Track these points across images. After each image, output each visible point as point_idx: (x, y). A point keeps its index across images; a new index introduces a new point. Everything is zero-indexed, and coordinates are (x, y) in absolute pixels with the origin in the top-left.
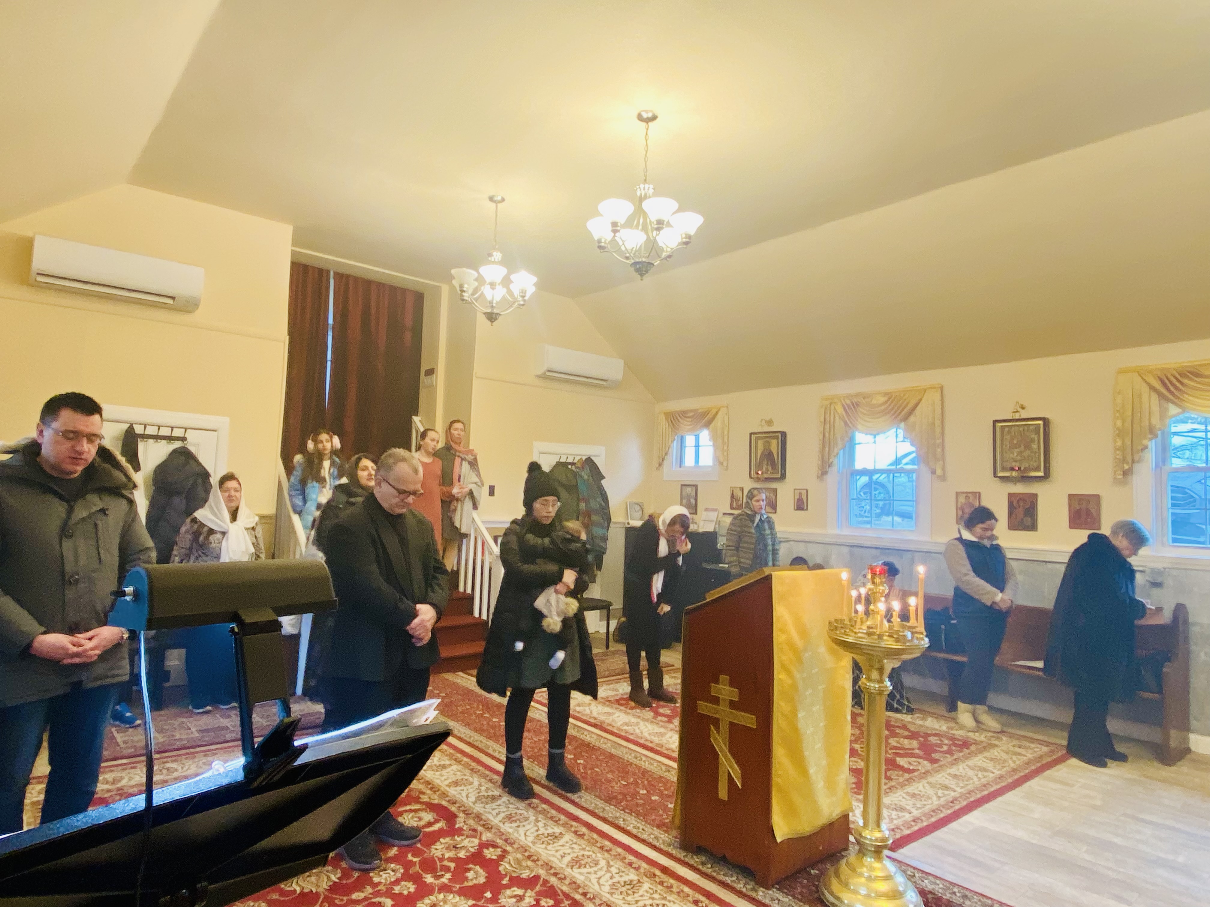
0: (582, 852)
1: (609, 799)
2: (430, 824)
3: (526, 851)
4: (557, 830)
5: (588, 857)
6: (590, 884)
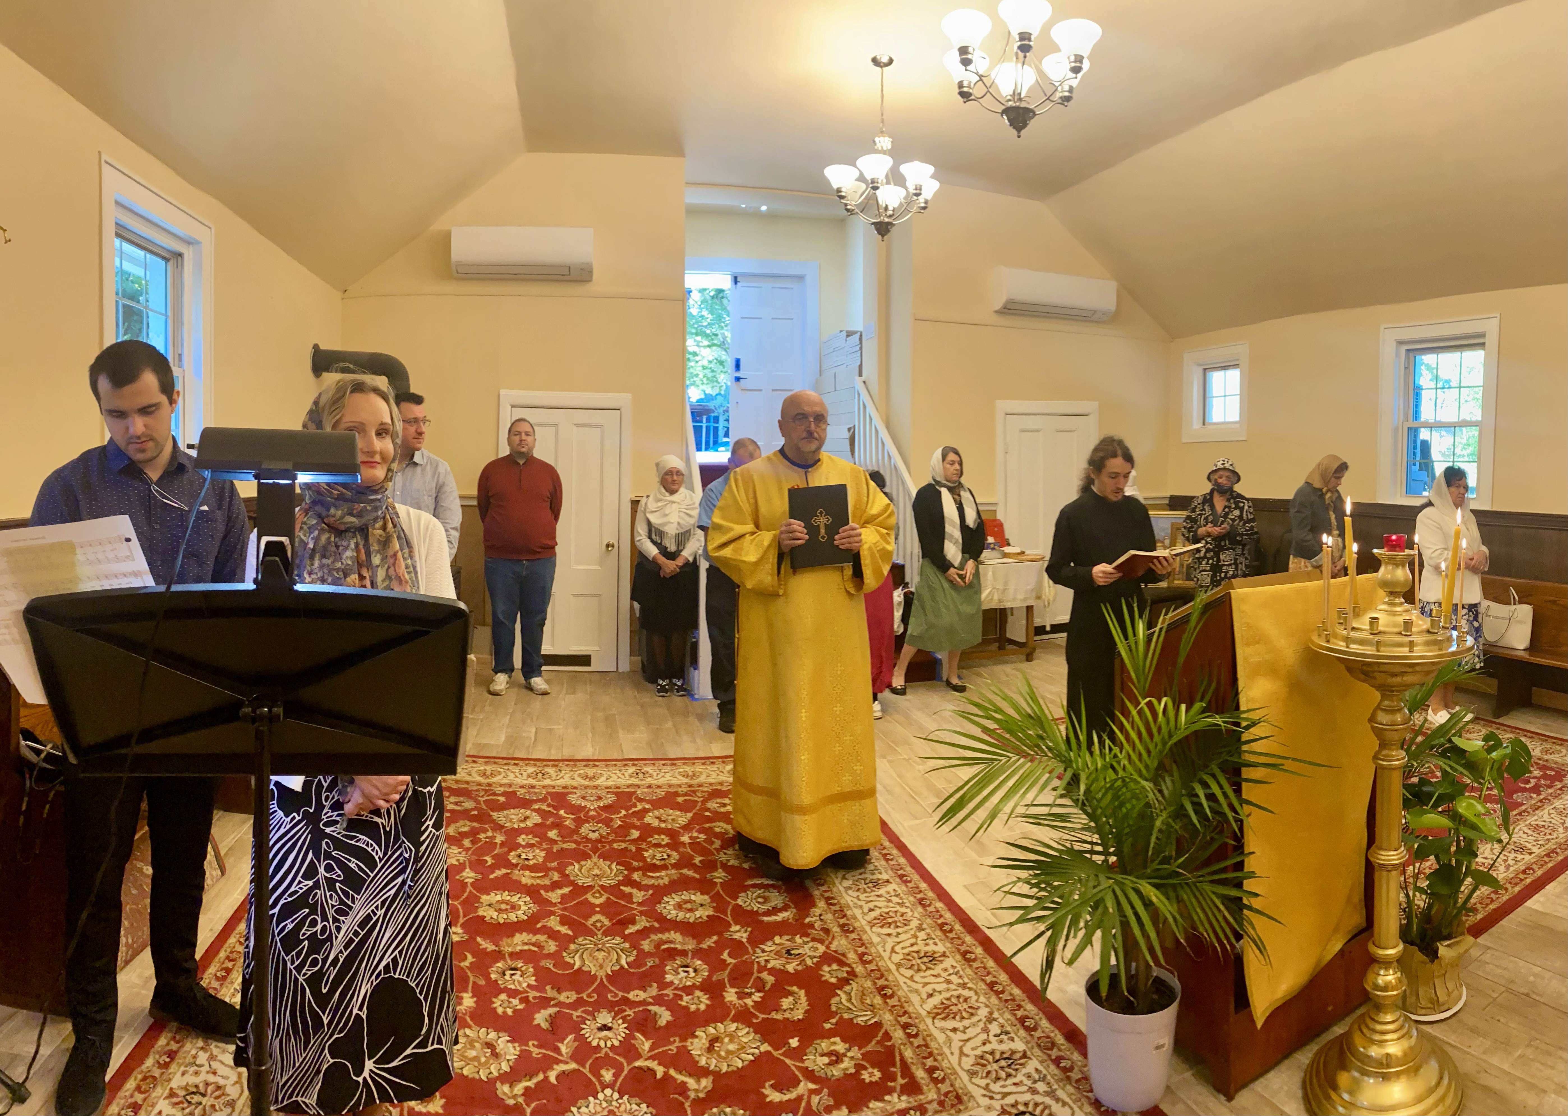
0: (960, 992)
2: (774, 912)
3: (882, 977)
4: (941, 948)
5: (966, 1001)
6: (947, 1052)
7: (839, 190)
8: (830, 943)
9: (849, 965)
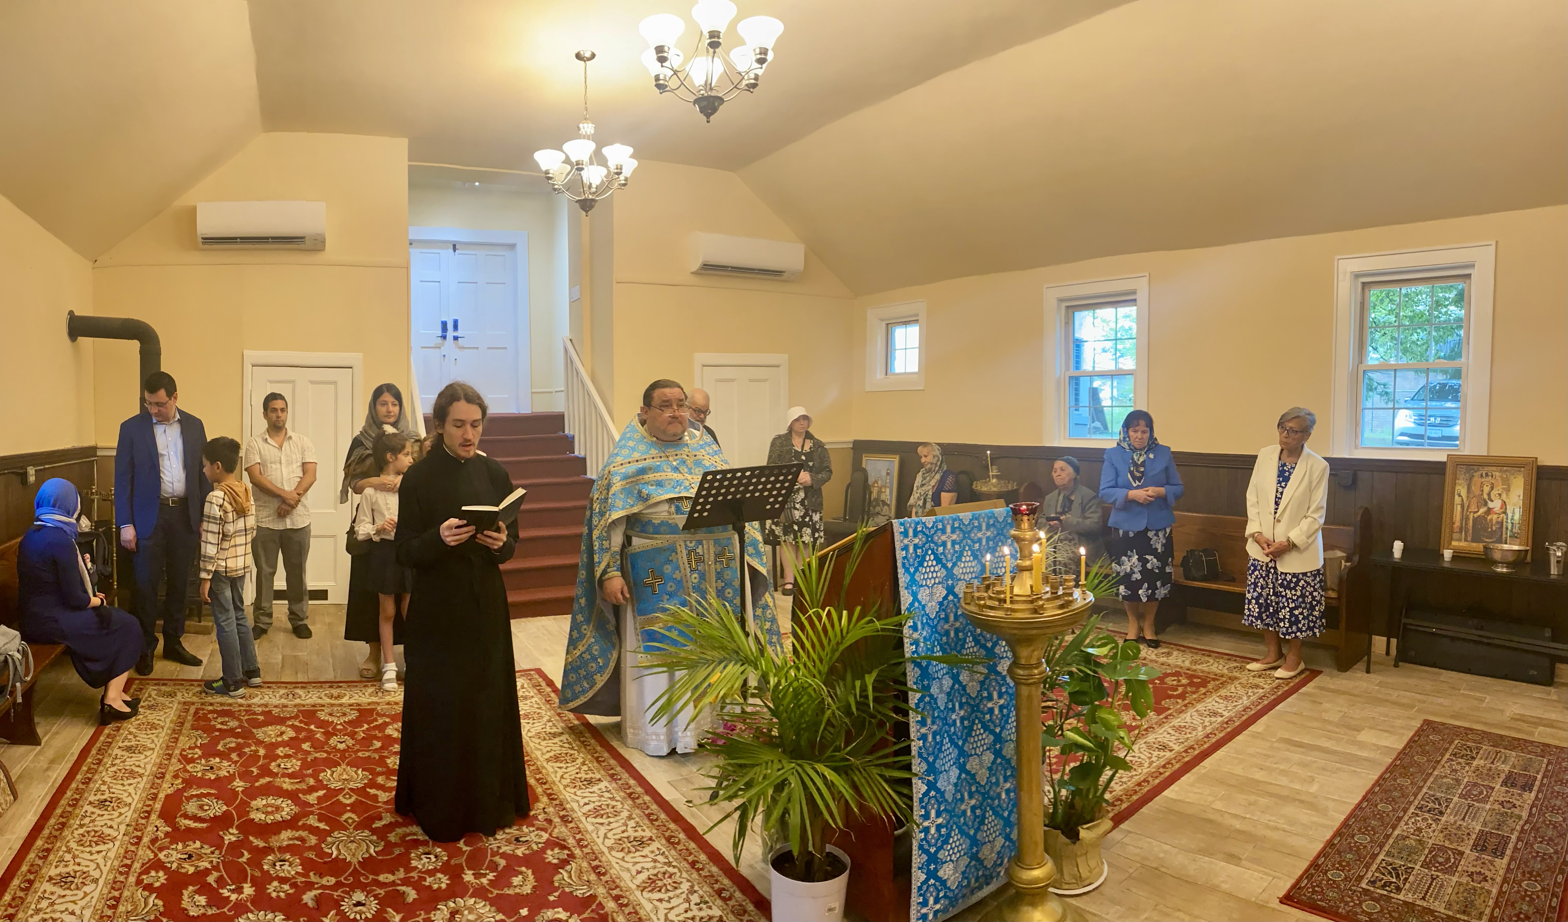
0: (665, 869)
3: (596, 858)
4: (648, 834)
5: (671, 876)
7: (547, 172)
8: (553, 831)
9: (569, 849)
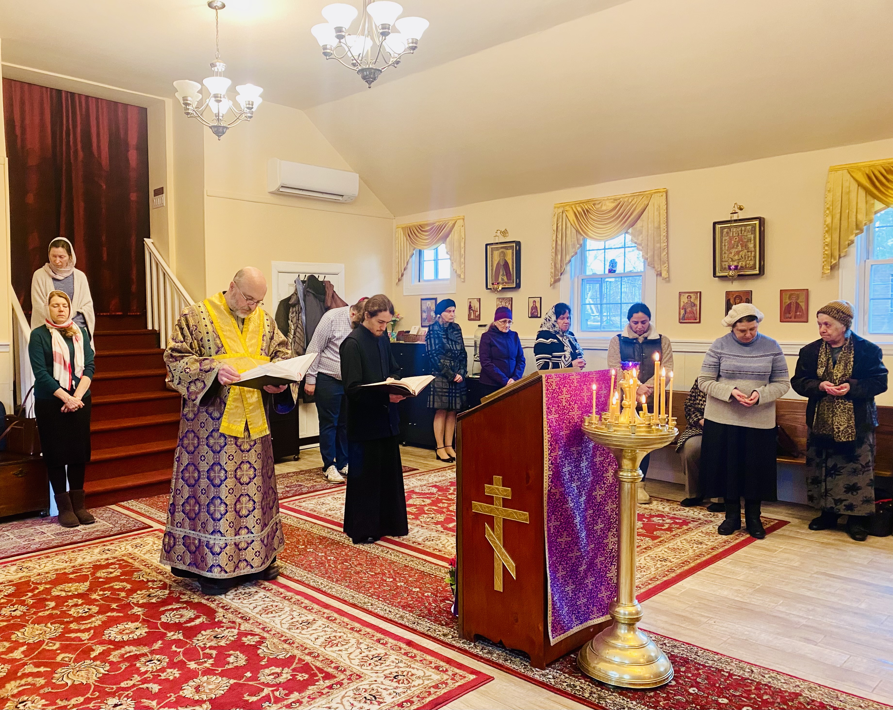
0: (334, 634)
1: (358, 588)
2: (191, 620)
3: (282, 636)
4: (310, 617)
5: (340, 637)
6: (342, 660)
8: (239, 627)
9: (258, 635)
